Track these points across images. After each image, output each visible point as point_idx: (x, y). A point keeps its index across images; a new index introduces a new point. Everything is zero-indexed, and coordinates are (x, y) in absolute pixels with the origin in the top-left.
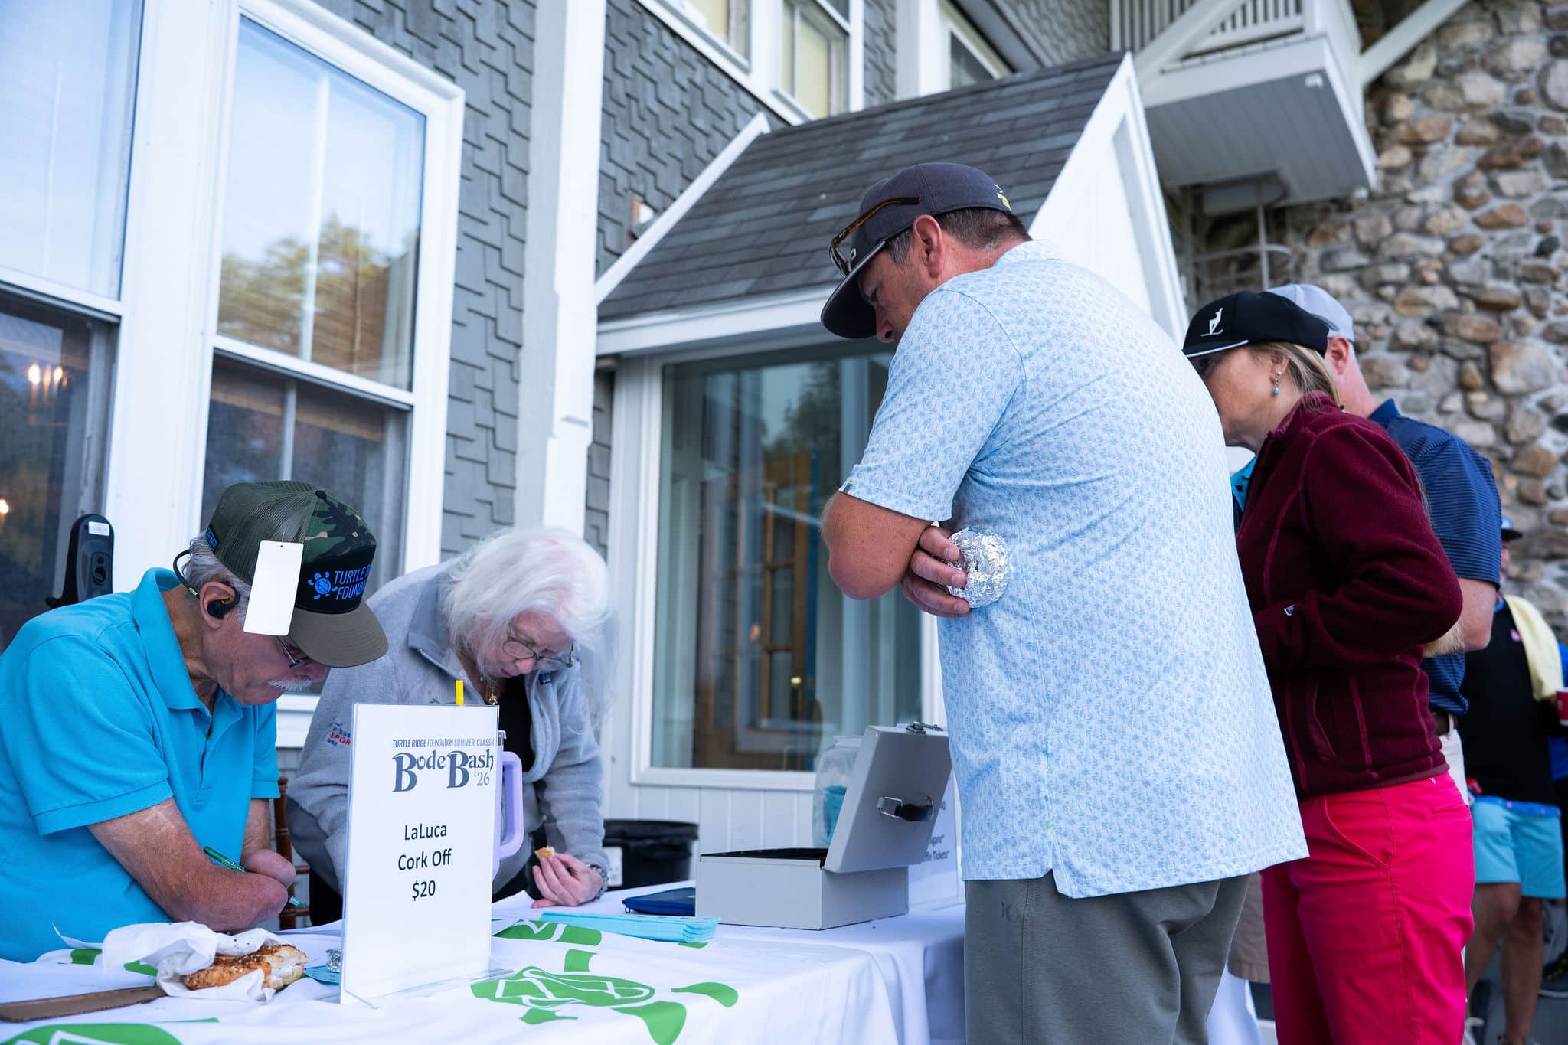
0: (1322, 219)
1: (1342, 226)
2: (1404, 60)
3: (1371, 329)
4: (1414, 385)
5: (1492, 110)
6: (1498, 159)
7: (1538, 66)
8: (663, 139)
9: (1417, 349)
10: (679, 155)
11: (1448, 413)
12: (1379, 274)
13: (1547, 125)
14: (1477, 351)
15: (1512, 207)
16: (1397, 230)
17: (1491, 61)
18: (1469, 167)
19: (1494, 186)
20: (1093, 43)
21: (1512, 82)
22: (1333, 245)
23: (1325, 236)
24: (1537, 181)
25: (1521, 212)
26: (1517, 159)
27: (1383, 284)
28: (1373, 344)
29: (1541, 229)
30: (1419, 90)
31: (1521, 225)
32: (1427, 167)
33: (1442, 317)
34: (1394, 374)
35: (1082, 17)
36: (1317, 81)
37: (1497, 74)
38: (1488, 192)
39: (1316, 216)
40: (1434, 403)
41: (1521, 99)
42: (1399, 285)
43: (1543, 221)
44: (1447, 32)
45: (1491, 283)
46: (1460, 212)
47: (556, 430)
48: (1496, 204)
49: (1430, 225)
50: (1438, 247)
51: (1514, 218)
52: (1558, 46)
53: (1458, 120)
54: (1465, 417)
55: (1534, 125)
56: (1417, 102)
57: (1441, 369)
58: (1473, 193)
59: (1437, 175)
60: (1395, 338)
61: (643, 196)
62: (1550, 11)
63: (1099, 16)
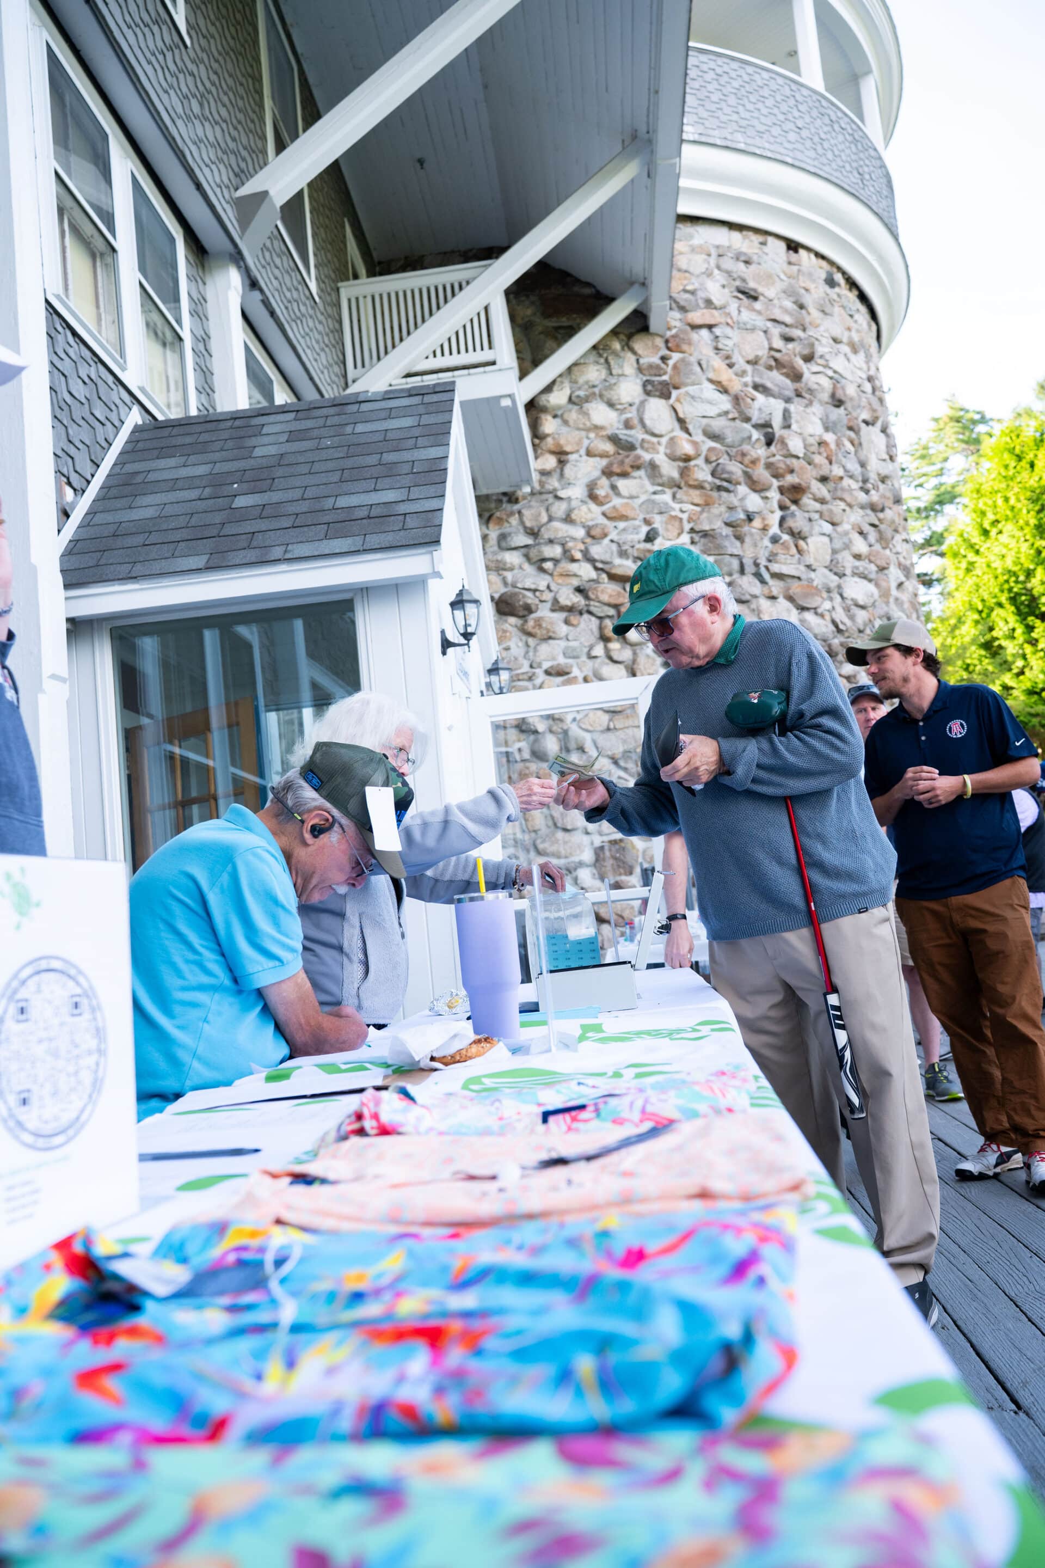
0: (497, 508)
1: (512, 514)
2: (548, 389)
3: (537, 594)
4: (570, 638)
5: (609, 432)
6: (616, 469)
7: (637, 401)
8: (75, 426)
9: (570, 609)
10: (88, 442)
11: (595, 657)
12: (540, 552)
13: (646, 445)
14: (612, 612)
15: (627, 504)
16: (551, 519)
17: (607, 394)
18: (597, 473)
19: (614, 488)
20: (335, 358)
21: (622, 411)
22: (506, 529)
23: (500, 521)
24: (642, 486)
25: (633, 509)
26: (629, 470)
27: (544, 560)
28: (541, 605)
29: (647, 522)
30: (559, 413)
31: (634, 519)
32: (568, 470)
33: (587, 586)
34: (557, 629)
35: (327, 335)
36: (506, 402)
37: (611, 405)
38: (611, 492)
39: (493, 505)
40: (586, 650)
41: (628, 425)
42: (556, 561)
43: (648, 516)
44: (575, 369)
45: (617, 561)
46: (593, 506)
47: (45, 686)
48: (617, 501)
49: (573, 516)
50: (580, 533)
51: (629, 513)
52: (649, 388)
53: (588, 438)
54: (607, 661)
55: (638, 445)
56: (558, 420)
57: (588, 625)
58: (601, 492)
59: (576, 478)
60: (556, 601)
61: (68, 479)
62: (642, 361)
63: (336, 334)
